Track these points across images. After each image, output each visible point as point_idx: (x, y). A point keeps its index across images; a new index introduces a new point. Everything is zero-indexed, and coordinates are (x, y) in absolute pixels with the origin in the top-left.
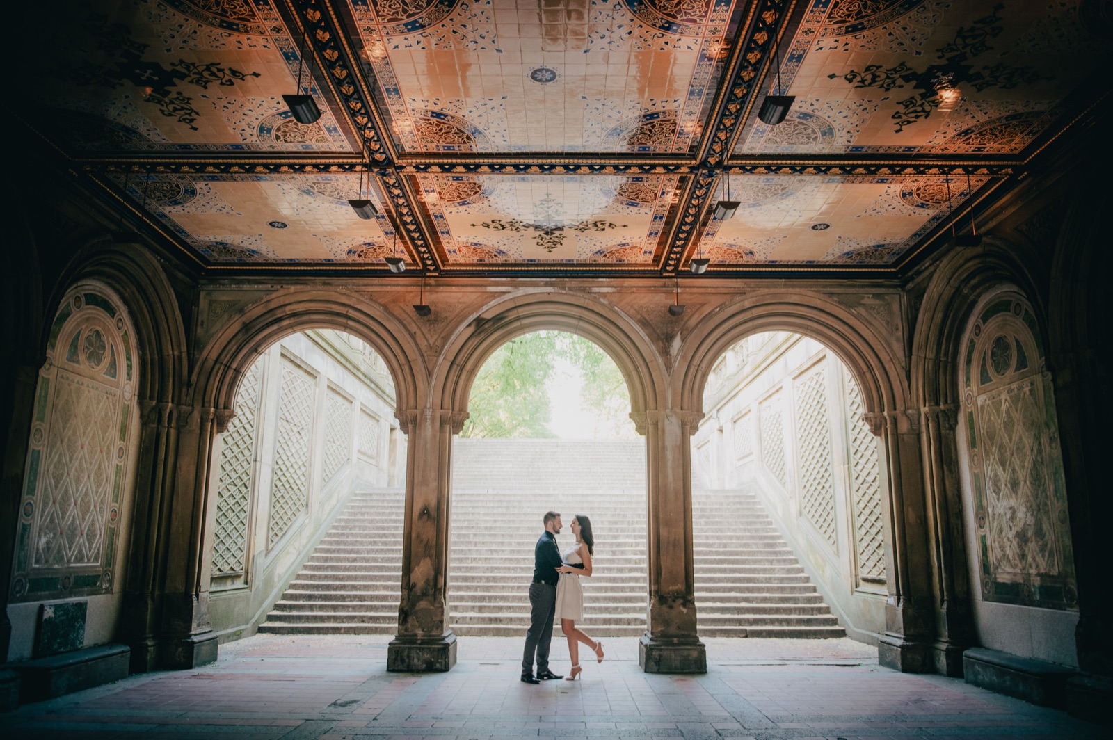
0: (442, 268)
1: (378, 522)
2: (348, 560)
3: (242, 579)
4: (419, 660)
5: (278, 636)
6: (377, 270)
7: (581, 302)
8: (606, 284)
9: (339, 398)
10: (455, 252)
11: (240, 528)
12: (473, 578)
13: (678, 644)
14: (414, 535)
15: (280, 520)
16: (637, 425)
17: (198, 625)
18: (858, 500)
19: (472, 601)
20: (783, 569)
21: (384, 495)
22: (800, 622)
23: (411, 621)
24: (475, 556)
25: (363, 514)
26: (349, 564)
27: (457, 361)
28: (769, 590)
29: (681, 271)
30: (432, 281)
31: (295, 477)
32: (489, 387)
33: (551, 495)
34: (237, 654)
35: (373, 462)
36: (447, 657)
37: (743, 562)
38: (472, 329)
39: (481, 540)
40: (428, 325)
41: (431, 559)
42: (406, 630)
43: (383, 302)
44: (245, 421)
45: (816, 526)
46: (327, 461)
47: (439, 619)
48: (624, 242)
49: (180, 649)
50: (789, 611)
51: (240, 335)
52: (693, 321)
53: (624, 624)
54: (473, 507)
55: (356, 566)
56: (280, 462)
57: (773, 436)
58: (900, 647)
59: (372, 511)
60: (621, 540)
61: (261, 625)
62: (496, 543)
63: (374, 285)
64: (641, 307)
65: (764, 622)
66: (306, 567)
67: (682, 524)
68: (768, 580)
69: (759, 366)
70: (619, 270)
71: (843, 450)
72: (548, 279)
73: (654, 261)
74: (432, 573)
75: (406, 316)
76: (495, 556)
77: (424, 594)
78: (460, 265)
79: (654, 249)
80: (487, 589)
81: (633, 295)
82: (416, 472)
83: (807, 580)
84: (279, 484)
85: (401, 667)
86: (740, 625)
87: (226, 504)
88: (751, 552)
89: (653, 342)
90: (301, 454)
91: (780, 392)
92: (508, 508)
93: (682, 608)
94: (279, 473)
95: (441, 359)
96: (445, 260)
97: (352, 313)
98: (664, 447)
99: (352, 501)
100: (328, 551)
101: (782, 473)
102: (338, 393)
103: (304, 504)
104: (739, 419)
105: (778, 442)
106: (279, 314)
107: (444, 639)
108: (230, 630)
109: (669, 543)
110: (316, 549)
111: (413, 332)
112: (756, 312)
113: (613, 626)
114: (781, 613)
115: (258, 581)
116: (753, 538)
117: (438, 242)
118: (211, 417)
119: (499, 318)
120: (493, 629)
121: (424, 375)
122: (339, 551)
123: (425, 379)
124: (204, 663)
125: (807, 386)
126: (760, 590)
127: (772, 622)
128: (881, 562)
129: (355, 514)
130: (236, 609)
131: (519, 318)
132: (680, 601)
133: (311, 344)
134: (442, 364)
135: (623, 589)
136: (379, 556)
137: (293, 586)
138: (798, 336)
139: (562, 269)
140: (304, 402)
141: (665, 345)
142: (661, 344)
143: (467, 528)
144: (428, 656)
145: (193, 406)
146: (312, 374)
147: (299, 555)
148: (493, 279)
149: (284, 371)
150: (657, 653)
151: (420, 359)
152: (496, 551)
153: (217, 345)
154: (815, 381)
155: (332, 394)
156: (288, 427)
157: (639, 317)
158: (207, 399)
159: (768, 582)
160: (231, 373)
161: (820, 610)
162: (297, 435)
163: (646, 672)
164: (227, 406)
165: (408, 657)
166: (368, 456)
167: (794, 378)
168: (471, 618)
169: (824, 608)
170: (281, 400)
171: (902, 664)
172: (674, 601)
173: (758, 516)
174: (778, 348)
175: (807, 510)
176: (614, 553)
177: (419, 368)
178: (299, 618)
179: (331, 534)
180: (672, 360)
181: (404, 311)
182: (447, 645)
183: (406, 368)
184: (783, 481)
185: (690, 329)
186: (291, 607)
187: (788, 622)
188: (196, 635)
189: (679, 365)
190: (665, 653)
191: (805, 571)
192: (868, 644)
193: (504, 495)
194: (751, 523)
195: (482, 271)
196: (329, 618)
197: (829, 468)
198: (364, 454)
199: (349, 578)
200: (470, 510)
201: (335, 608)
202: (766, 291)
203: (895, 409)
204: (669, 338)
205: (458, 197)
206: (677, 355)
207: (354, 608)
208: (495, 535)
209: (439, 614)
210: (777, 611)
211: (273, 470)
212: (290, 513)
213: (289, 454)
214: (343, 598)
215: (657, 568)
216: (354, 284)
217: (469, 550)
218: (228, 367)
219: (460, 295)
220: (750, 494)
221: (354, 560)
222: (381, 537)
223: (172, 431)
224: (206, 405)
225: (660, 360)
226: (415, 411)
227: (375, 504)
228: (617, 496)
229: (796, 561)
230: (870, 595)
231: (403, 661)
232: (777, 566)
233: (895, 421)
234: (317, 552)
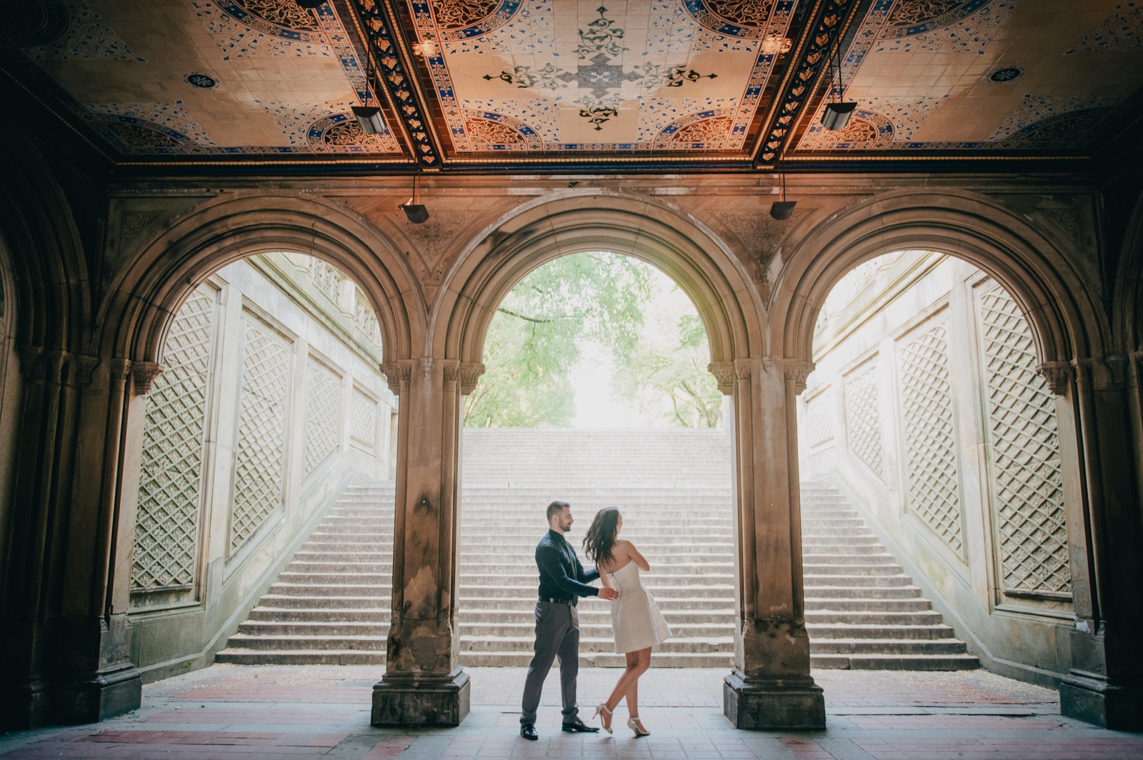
0: (445, 161)
1: (374, 522)
2: (335, 569)
3: (193, 593)
4: (416, 709)
5: (241, 666)
6: (354, 165)
7: (640, 208)
8: (675, 183)
9: (324, 370)
10: (462, 131)
11: (188, 528)
12: (492, 592)
13: (784, 689)
14: (408, 534)
15: (246, 518)
16: (719, 381)
17: (110, 661)
18: (1000, 489)
19: (491, 621)
20: (885, 579)
21: (383, 490)
22: (917, 648)
23: (405, 654)
24: (494, 564)
25: (355, 512)
26: (337, 574)
27: (467, 292)
28: (870, 606)
29: (784, 162)
30: (431, 181)
31: (266, 464)
32: (508, 376)
33: (587, 489)
34: (174, 696)
35: (371, 451)
36: (456, 706)
37: (833, 571)
38: (487, 247)
39: (501, 543)
40: (426, 243)
41: (432, 568)
42: (398, 667)
43: (363, 212)
44: (191, 389)
45: (930, 525)
46: (310, 446)
47: (444, 652)
48: (708, 108)
49: (81, 695)
50: (900, 634)
51: (165, 258)
52: (799, 234)
53: (688, 651)
54: (492, 504)
55: (344, 577)
56: (244, 445)
57: (863, 414)
58: (1103, 692)
59: (368, 508)
60: (676, 544)
61: (219, 653)
62: (520, 547)
63: (351, 187)
64: (725, 216)
65: (869, 648)
66: (282, 578)
67: (787, 518)
68: (868, 594)
69: (844, 329)
70: (694, 162)
71: (976, 424)
72: (594, 177)
73: (746, 146)
74: (435, 588)
75: (395, 230)
76: (519, 563)
77: (423, 617)
78: (470, 155)
79: (750, 122)
80: (509, 605)
81: (714, 199)
82: (410, 447)
83: (918, 593)
84: (243, 473)
85: (391, 720)
86: (838, 652)
87: (164, 496)
88: (841, 558)
89: (743, 263)
90: (274, 436)
91: (874, 358)
92: (534, 505)
93: (788, 637)
94: (243, 458)
95: (444, 288)
96: (448, 147)
97: (320, 227)
98: (760, 410)
99: (343, 497)
100: (311, 557)
101: (878, 459)
102: (324, 365)
103: (280, 499)
104: (813, 397)
105: (872, 422)
106: (219, 229)
107: (451, 680)
108: (173, 662)
109: (768, 545)
110: (295, 555)
111: (404, 252)
112: (889, 221)
113: (673, 654)
114: (890, 637)
115: (215, 596)
116: (841, 540)
117: (437, 113)
118: (126, 372)
119: (525, 232)
120: (519, 657)
121: (422, 313)
122: (324, 558)
123: (422, 317)
124: (118, 713)
125: (917, 347)
126: (858, 606)
127: (880, 648)
128: (1039, 571)
129: (346, 513)
130: (183, 633)
131: (553, 233)
132: (786, 627)
133: (285, 298)
134: (445, 298)
135: (682, 606)
136: (374, 564)
137: (264, 602)
138: (937, 255)
139: (614, 160)
140: (277, 371)
141: (758, 267)
142: (754, 266)
143: (483, 529)
144: (429, 705)
145: (99, 356)
146: (286, 336)
147: (272, 563)
148: (516, 177)
149: (247, 329)
150: (755, 701)
151: (414, 289)
152: (520, 557)
153: (132, 274)
154: (930, 339)
155: (315, 365)
156: (255, 401)
157: (722, 228)
158: (119, 347)
159: (867, 597)
160: (153, 312)
161: (940, 633)
162: (268, 412)
163: (738, 727)
164: (148, 357)
165: (401, 705)
166: (364, 444)
167: (897, 340)
168: (489, 643)
169: (946, 630)
170: (244, 366)
171: (1107, 717)
172: (777, 627)
173: (844, 514)
174: (875, 302)
175: (916, 505)
176: (668, 560)
177: (413, 303)
178: (269, 643)
179: (315, 536)
180: (771, 289)
181: (393, 223)
182: (457, 688)
183: (396, 303)
184: (879, 469)
185: (795, 245)
186: (261, 629)
187: (901, 648)
188: (105, 674)
189: (781, 297)
190: (766, 701)
191: (914, 582)
192: (1018, 680)
193: (529, 490)
194: (837, 522)
195: (501, 164)
196: (307, 644)
197: (953, 450)
198: (359, 441)
199: (336, 591)
200: (488, 507)
201: (315, 630)
202: (903, 190)
203: (1088, 355)
204: (765, 258)
205: (465, 18)
206: (778, 281)
207: (340, 630)
208: (519, 538)
209: (444, 645)
210: (886, 634)
211: (234, 454)
212: (259, 510)
213: (258, 436)
214: (327, 617)
215: (752, 581)
216: (323, 187)
217: (487, 556)
218: (148, 303)
219: (470, 200)
220: (831, 488)
221: (343, 569)
222: (378, 541)
223: (69, 391)
224: (118, 355)
225: (754, 288)
226: (409, 361)
227: (371, 500)
228: (667, 490)
229: (901, 570)
230: (1020, 616)
231: (393, 711)
232: (878, 576)
233: (1088, 373)
234: (297, 559)
